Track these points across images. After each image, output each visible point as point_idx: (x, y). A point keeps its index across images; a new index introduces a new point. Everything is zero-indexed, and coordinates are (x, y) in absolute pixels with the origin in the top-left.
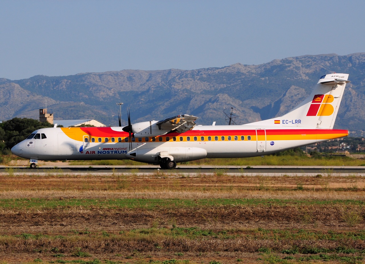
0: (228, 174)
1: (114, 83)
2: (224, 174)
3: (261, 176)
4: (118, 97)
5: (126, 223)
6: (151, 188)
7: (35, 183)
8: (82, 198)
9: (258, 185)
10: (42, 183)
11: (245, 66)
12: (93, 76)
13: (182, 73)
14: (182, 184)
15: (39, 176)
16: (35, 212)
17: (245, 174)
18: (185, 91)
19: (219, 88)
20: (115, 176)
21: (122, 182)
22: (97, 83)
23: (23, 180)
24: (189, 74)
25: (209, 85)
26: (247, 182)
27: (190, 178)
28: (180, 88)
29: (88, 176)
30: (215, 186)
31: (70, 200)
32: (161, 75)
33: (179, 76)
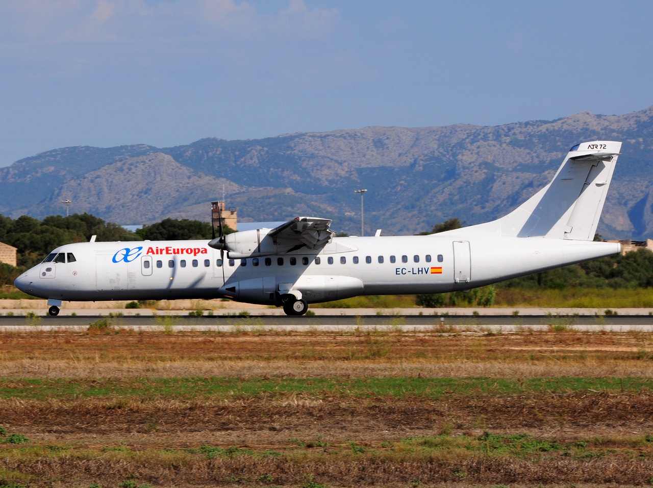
0: (576, 327)
1: (348, 151)
2: (569, 327)
3: (640, 332)
4: (355, 178)
5: (393, 425)
6: (430, 355)
7: (213, 346)
8: (304, 377)
9: (635, 349)
10: (226, 346)
11: (599, 116)
12: (310, 138)
13: (478, 132)
14: (489, 348)
15: (219, 332)
16: (221, 404)
17: (608, 328)
18: (484, 166)
19: (549, 159)
20: (361, 332)
21: (375, 343)
22: (317, 152)
23: (190, 341)
24: (491, 134)
25: (529, 153)
26: (614, 344)
27: (503, 335)
28: (473, 160)
29: (311, 332)
30: (553, 351)
31: (283, 380)
32: (438, 136)
33: (472, 137)
